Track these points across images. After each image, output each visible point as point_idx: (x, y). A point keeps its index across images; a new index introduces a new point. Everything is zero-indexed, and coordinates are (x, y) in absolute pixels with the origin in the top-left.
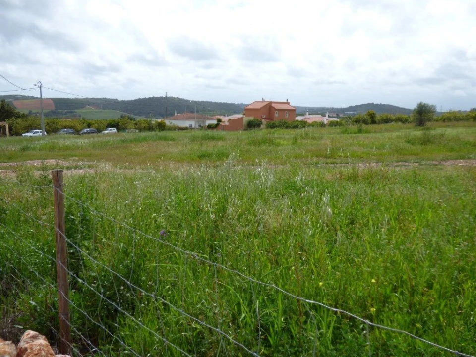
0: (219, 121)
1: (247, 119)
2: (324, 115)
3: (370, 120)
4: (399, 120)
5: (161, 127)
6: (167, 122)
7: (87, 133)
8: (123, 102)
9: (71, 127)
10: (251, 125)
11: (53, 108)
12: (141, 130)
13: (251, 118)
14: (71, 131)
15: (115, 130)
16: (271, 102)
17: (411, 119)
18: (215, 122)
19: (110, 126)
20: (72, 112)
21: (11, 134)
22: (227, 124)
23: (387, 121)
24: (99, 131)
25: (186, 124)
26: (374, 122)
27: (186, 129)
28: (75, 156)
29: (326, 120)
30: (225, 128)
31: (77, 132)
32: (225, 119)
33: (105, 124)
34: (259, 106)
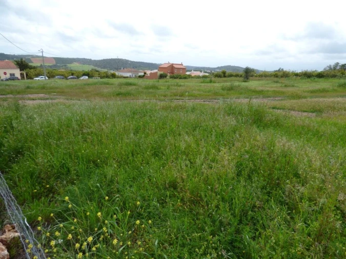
0: (145, 73)
1: (159, 73)
2: (201, 71)
3: (223, 75)
4: (237, 76)
5: (114, 76)
6: (117, 73)
7: (71, 78)
8: (95, 61)
9: (62, 75)
10: (162, 76)
11: (54, 63)
12: (101, 78)
13: (162, 73)
14: (62, 77)
15: (87, 77)
16: (173, 64)
17: (243, 75)
18: (143, 74)
19: (84, 75)
20: (65, 66)
21: (28, 78)
22: (149, 75)
23: (231, 76)
24: (78, 77)
25: (128, 75)
26: (225, 76)
27: (127, 77)
28: (55, 92)
29: (201, 74)
30: (148, 78)
31: (66, 78)
32: (148, 72)
33: (82, 74)
34: (166, 66)
